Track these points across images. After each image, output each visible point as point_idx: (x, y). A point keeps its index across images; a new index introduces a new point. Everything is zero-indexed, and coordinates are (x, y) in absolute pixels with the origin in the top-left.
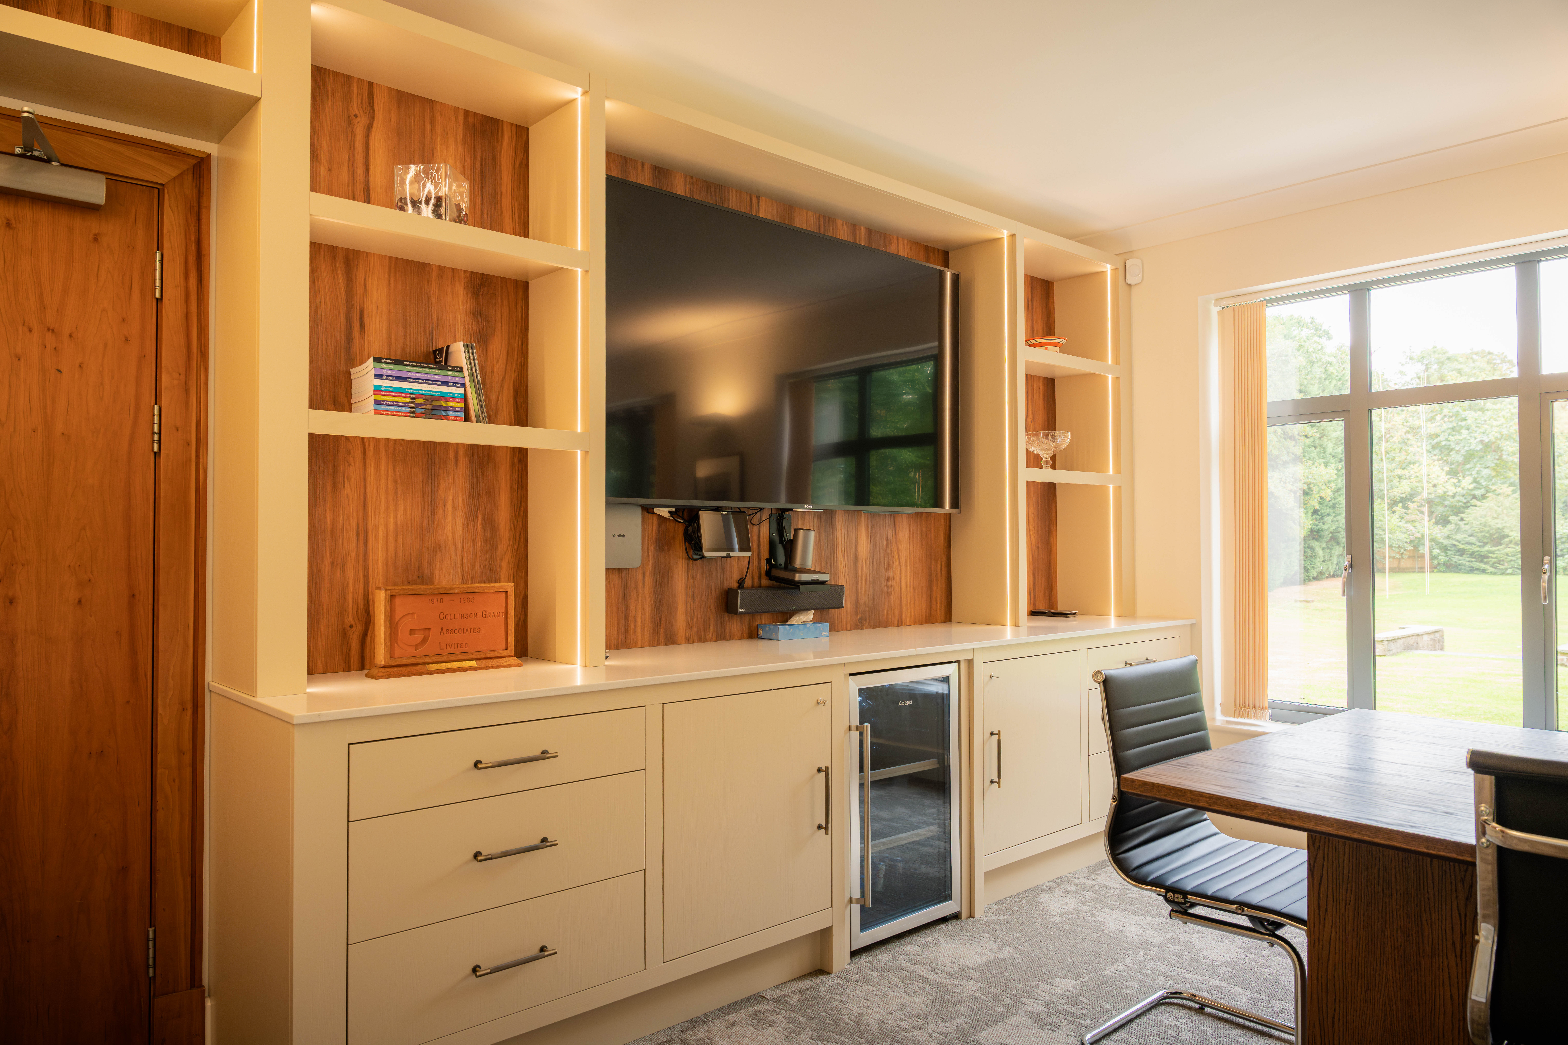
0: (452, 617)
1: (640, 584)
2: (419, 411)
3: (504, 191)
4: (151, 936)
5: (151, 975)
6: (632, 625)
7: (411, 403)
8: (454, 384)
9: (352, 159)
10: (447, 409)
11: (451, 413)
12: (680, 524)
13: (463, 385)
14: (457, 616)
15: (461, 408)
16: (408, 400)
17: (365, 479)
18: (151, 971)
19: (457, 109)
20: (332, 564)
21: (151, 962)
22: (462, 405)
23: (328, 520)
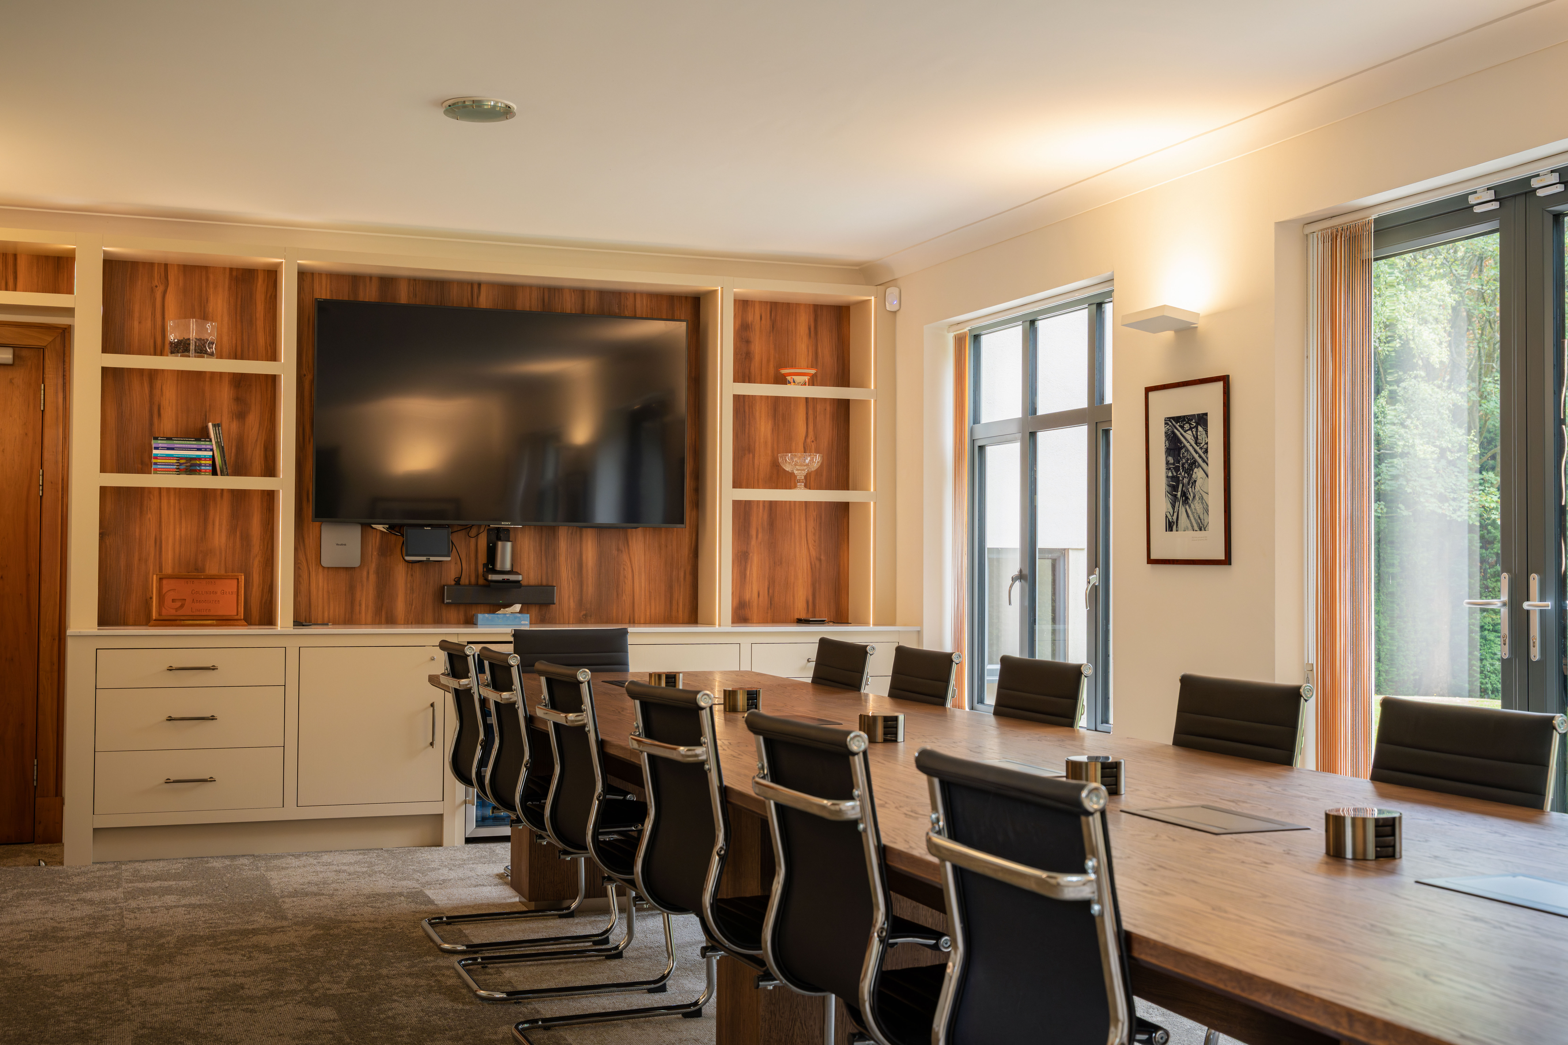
0: (200, 593)
1: (365, 580)
2: (182, 467)
3: (258, 315)
4: (35, 763)
5: (35, 785)
6: (357, 608)
7: (176, 463)
8: (206, 450)
9: (154, 314)
10: (200, 465)
11: (203, 468)
12: (398, 537)
13: (212, 450)
14: (203, 593)
15: (210, 464)
16: (175, 461)
17: (160, 509)
18: (35, 782)
19: (224, 268)
20: (139, 560)
21: (35, 778)
22: (210, 462)
23: (137, 534)
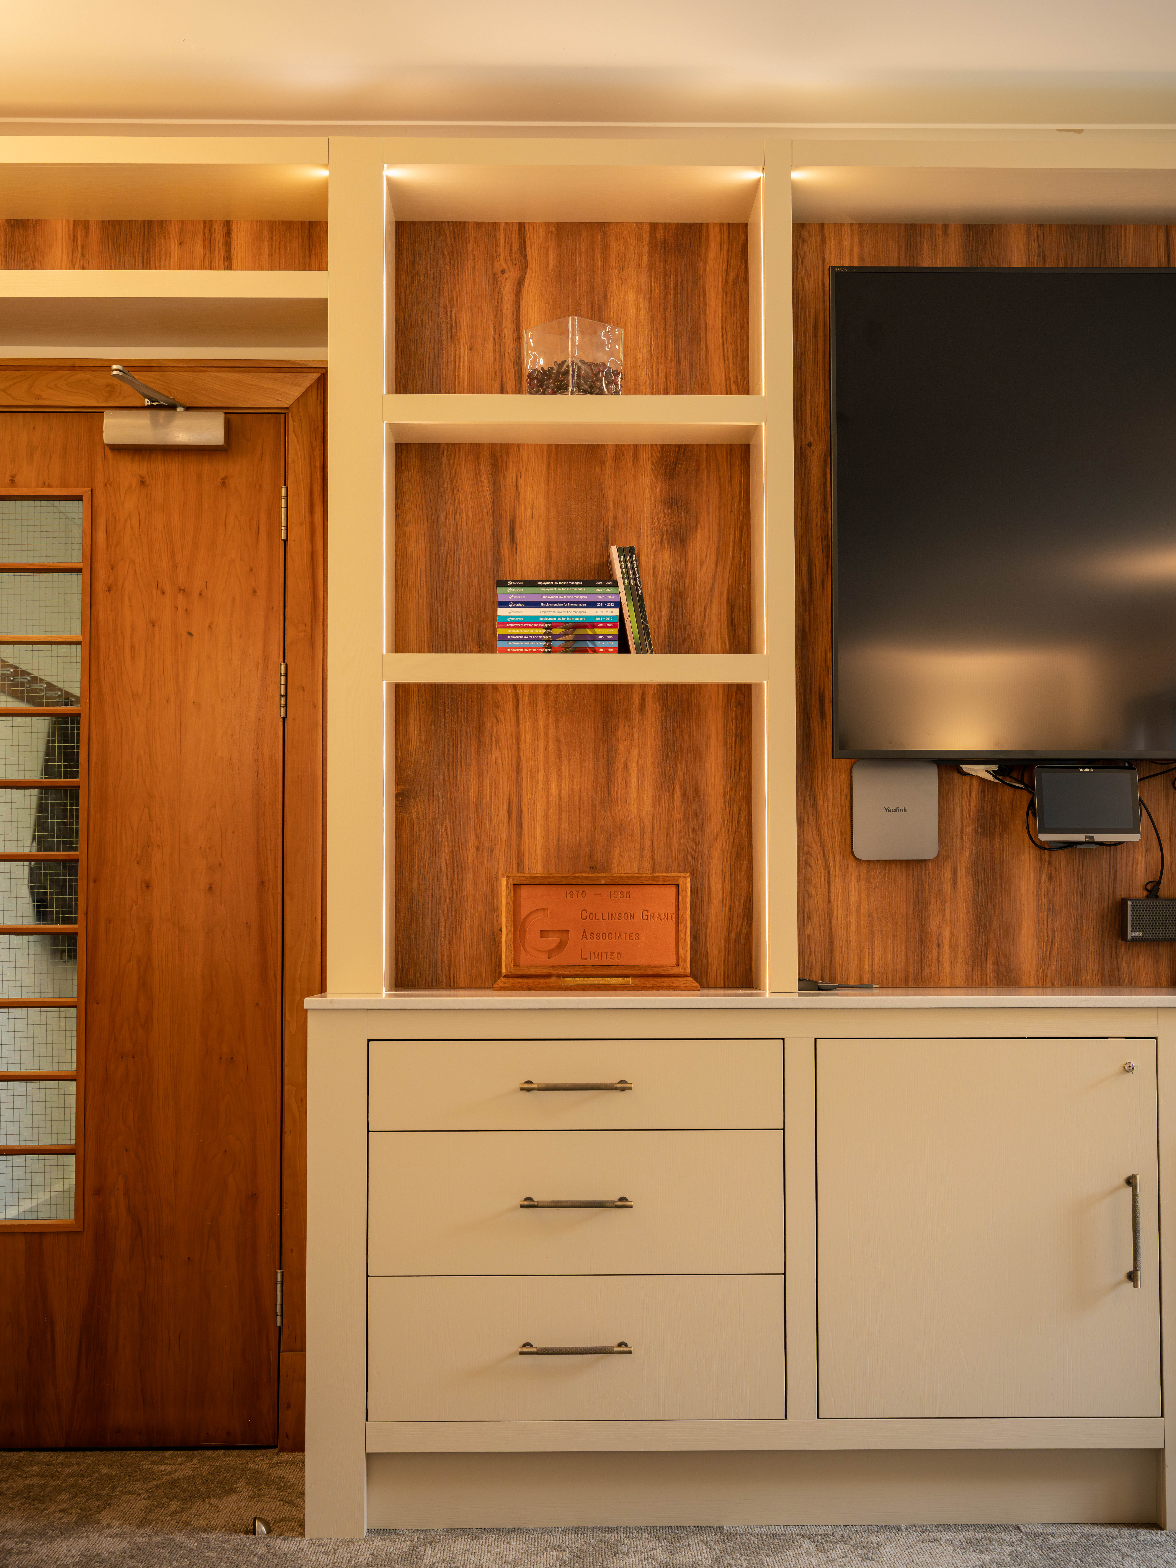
0: (599, 916)
1: (948, 888)
2: (556, 644)
3: (710, 321)
4: (279, 1279)
5: (279, 1324)
6: (933, 951)
7: (546, 634)
8: (605, 605)
9: (498, 329)
10: (594, 638)
11: (600, 644)
12: (1017, 791)
13: (618, 605)
14: (606, 916)
15: (613, 635)
16: (542, 631)
17: (518, 739)
18: (278, 1319)
19: (640, 225)
20: (478, 848)
21: (279, 1310)
22: (615, 631)
23: (472, 794)
